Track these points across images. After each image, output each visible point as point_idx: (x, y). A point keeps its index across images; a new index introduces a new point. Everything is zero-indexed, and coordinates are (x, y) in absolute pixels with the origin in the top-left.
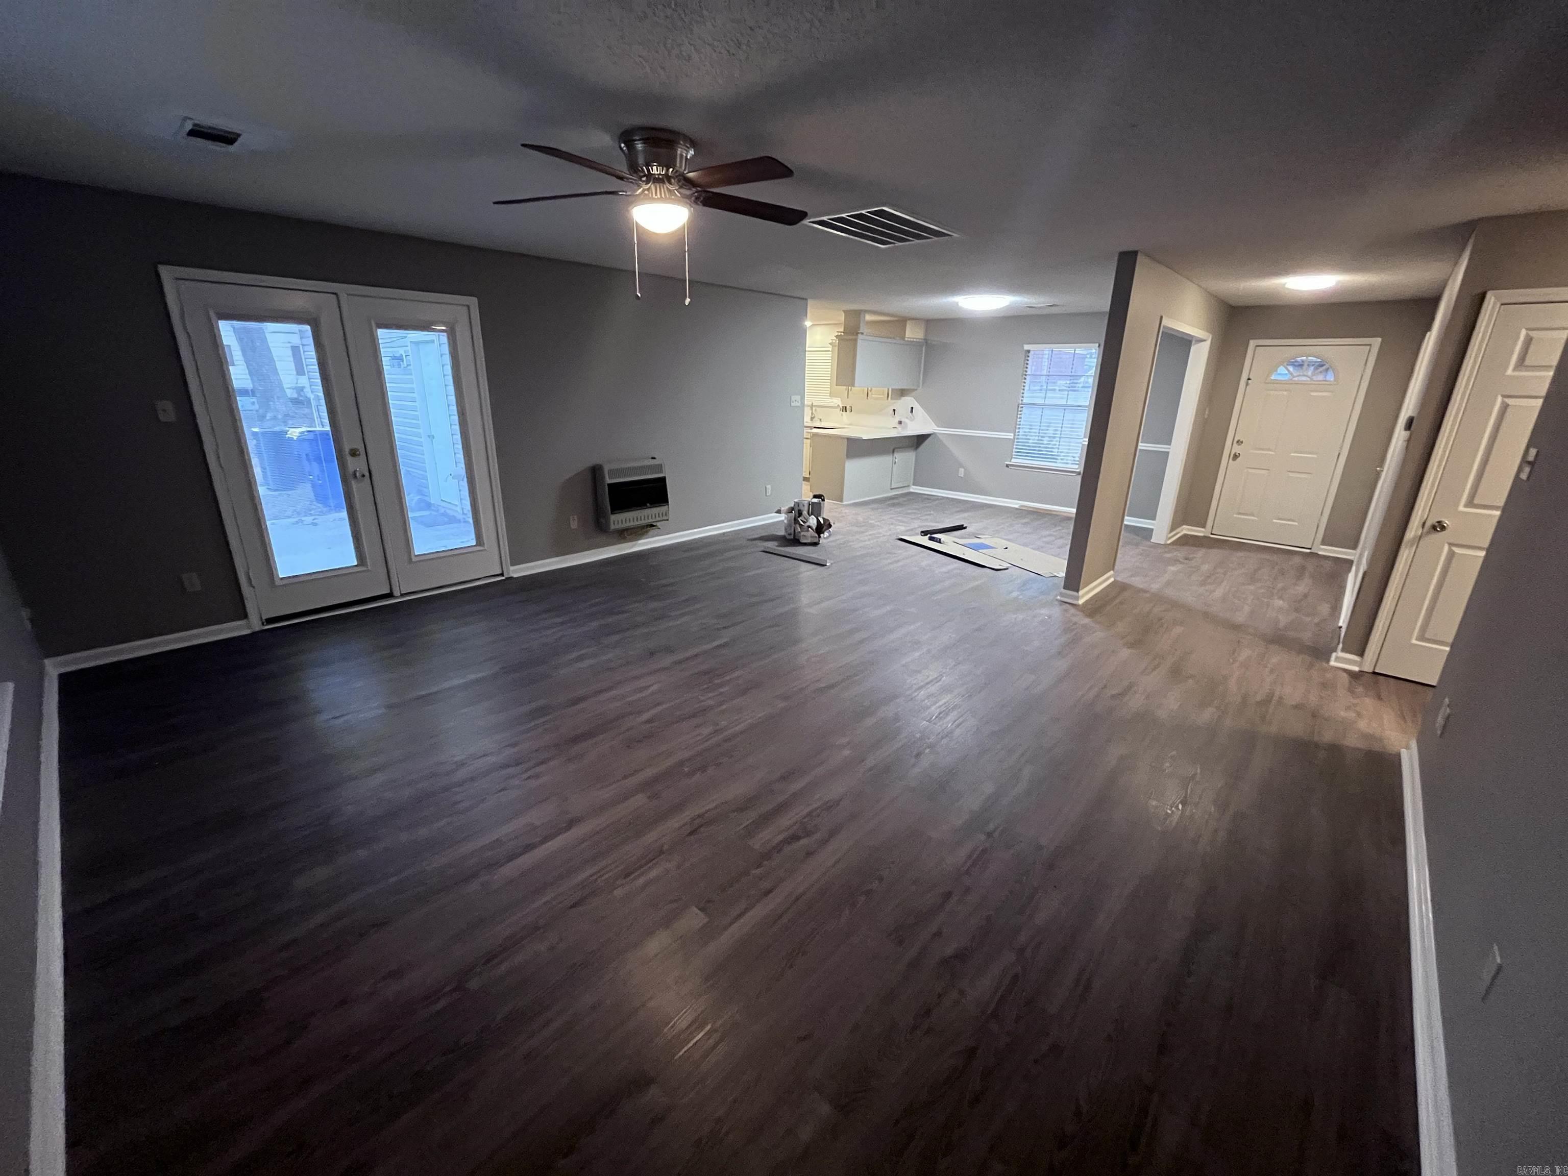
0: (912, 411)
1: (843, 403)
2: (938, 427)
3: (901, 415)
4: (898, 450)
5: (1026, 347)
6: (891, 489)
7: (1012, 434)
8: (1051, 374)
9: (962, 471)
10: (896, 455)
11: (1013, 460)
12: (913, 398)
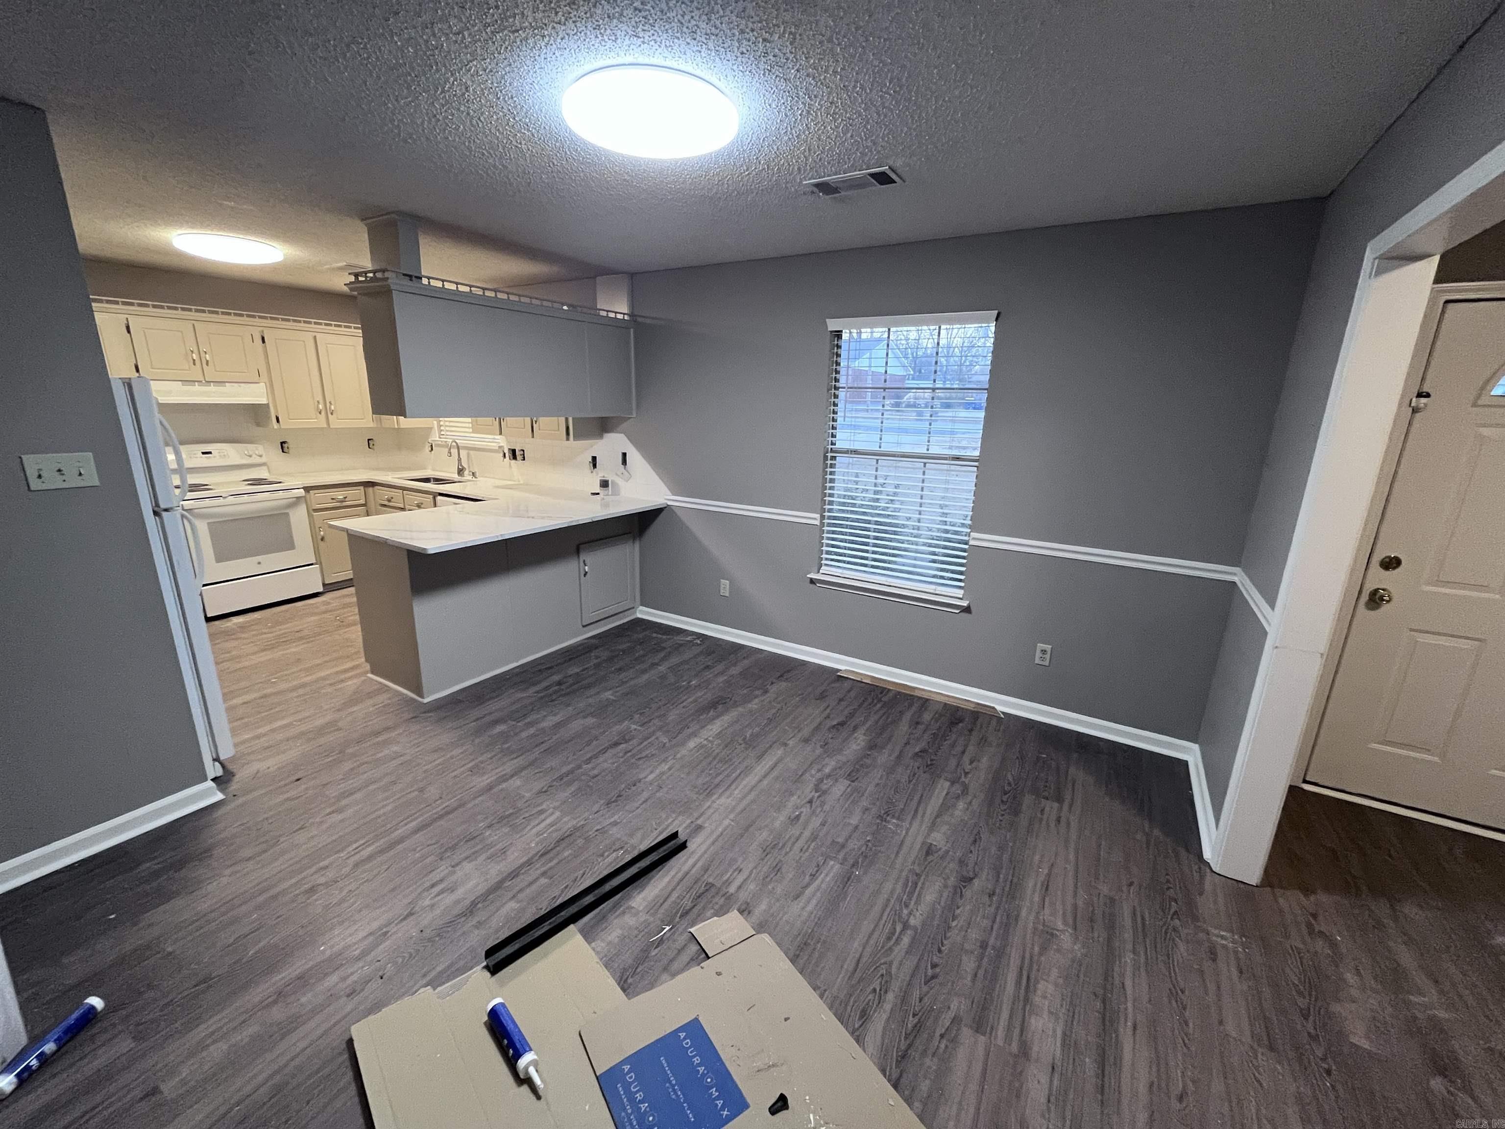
0: (624, 462)
1: (508, 442)
2: (673, 495)
3: (609, 468)
4: (587, 545)
5: (833, 325)
6: (584, 626)
7: (818, 516)
8: (888, 385)
9: (725, 583)
10: (583, 557)
11: (824, 569)
12: (622, 435)
